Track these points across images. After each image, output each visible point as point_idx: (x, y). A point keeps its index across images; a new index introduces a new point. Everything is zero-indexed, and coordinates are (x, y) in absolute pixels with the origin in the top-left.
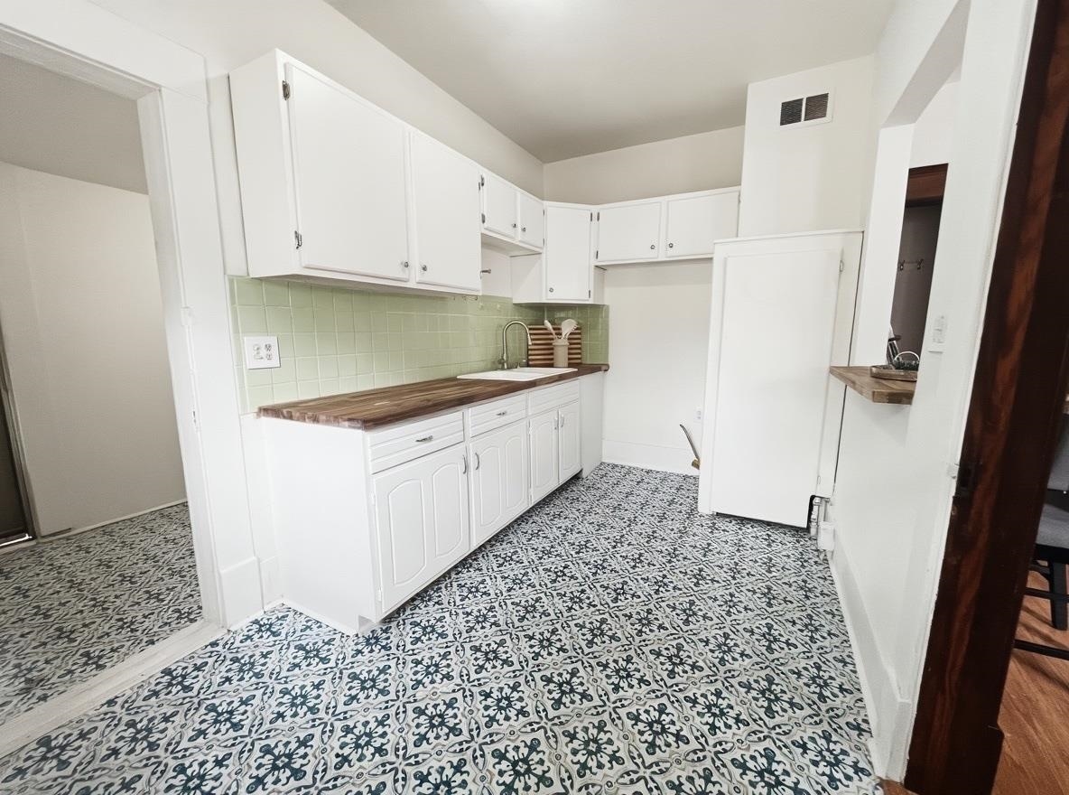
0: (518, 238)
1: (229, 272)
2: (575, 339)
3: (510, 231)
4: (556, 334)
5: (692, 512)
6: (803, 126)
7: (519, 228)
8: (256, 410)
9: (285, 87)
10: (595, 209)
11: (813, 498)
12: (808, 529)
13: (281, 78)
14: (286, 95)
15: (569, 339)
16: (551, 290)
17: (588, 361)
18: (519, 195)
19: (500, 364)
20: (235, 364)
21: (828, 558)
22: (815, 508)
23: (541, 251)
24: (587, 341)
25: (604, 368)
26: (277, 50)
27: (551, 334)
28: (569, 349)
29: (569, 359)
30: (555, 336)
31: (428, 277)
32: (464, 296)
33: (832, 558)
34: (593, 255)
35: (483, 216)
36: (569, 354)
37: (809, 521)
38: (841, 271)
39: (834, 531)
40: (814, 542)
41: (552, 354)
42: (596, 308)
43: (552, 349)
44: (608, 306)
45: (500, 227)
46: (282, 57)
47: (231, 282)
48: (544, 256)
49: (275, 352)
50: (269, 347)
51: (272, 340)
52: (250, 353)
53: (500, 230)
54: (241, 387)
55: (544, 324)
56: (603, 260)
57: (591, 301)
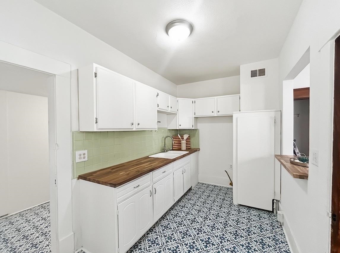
0: (169, 110)
1: (72, 131)
2: (188, 140)
3: (167, 108)
4: (182, 138)
5: (231, 204)
6: (258, 78)
7: (170, 107)
8: (78, 176)
9: (96, 74)
10: (193, 100)
11: (273, 200)
12: (273, 212)
13: (94, 71)
14: (96, 76)
15: (186, 140)
16: (180, 125)
17: (193, 147)
18: (170, 97)
19: (164, 150)
20: (72, 161)
21: (282, 224)
22: (275, 204)
23: (176, 113)
24: (192, 140)
25: (198, 150)
26: (94, 63)
27: (180, 139)
29: (186, 147)
31: (139, 127)
32: (152, 131)
33: (283, 225)
34: (194, 114)
35: (158, 105)
36: (186, 145)
37: (273, 209)
38: (275, 123)
39: (283, 215)
40: (276, 217)
42: (196, 130)
43: (181, 144)
44: (199, 130)
46: (95, 65)
47: (73, 133)
48: (178, 114)
49: (86, 156)
50: (84, 154)
51: (86, 152)
52: (77, 157)
53: (163, 108)
54: (73, 169)
55: (178, 136)
56: (197, 116)
57: (193, 128)
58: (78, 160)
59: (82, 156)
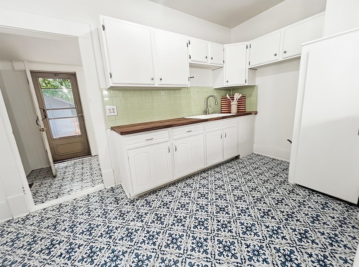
0: (208, 62)
1: (101, 88)
2: (240, 101)
4: (232, 100)
7: (209, 58)
8: (111, 128)
10: (248, 43)
13: (102, 24)
14: (104, 29)
15: (238, 101)
16: (228, 81)
17: (248, 110)
18: (209, 44)
20: (103, 114)
23: (223, 66)
24: (248, 101)
25: (255, 113)
27: (230, 100)
28: (238, 106)
29: (238, 110)
30: (231, 101)
34: (248, 64)
35: (190, 56)
36: (238, 108)
41: (230, 108)
42: (252, 87)
43: (230, 106)
44: (258, 86)
45: (198, 58)
46: (101, 17)
48: (224, 68)
49: (115, 110)
50: (113, 109)
51: (115, 107)
52: (108, 111)
53: (199, 60)
54: (106, 121)
55: (226, 96)
56: (253, 65)
57: (246, 84)
58: (108, 114)
59: (112, 111)
